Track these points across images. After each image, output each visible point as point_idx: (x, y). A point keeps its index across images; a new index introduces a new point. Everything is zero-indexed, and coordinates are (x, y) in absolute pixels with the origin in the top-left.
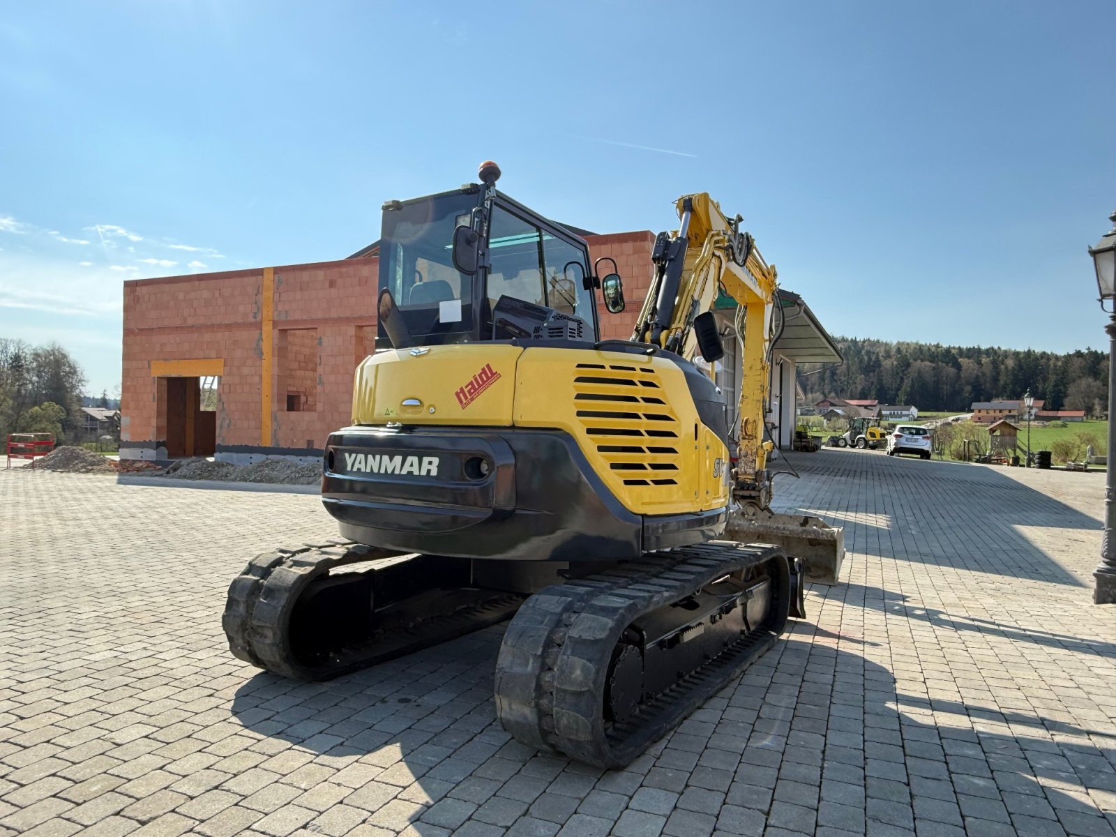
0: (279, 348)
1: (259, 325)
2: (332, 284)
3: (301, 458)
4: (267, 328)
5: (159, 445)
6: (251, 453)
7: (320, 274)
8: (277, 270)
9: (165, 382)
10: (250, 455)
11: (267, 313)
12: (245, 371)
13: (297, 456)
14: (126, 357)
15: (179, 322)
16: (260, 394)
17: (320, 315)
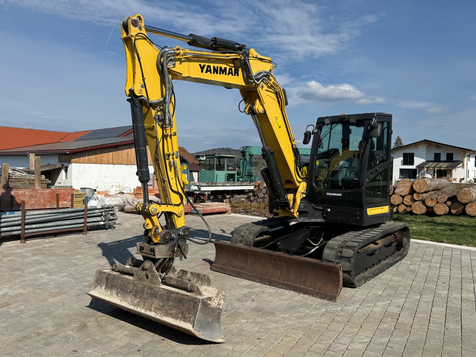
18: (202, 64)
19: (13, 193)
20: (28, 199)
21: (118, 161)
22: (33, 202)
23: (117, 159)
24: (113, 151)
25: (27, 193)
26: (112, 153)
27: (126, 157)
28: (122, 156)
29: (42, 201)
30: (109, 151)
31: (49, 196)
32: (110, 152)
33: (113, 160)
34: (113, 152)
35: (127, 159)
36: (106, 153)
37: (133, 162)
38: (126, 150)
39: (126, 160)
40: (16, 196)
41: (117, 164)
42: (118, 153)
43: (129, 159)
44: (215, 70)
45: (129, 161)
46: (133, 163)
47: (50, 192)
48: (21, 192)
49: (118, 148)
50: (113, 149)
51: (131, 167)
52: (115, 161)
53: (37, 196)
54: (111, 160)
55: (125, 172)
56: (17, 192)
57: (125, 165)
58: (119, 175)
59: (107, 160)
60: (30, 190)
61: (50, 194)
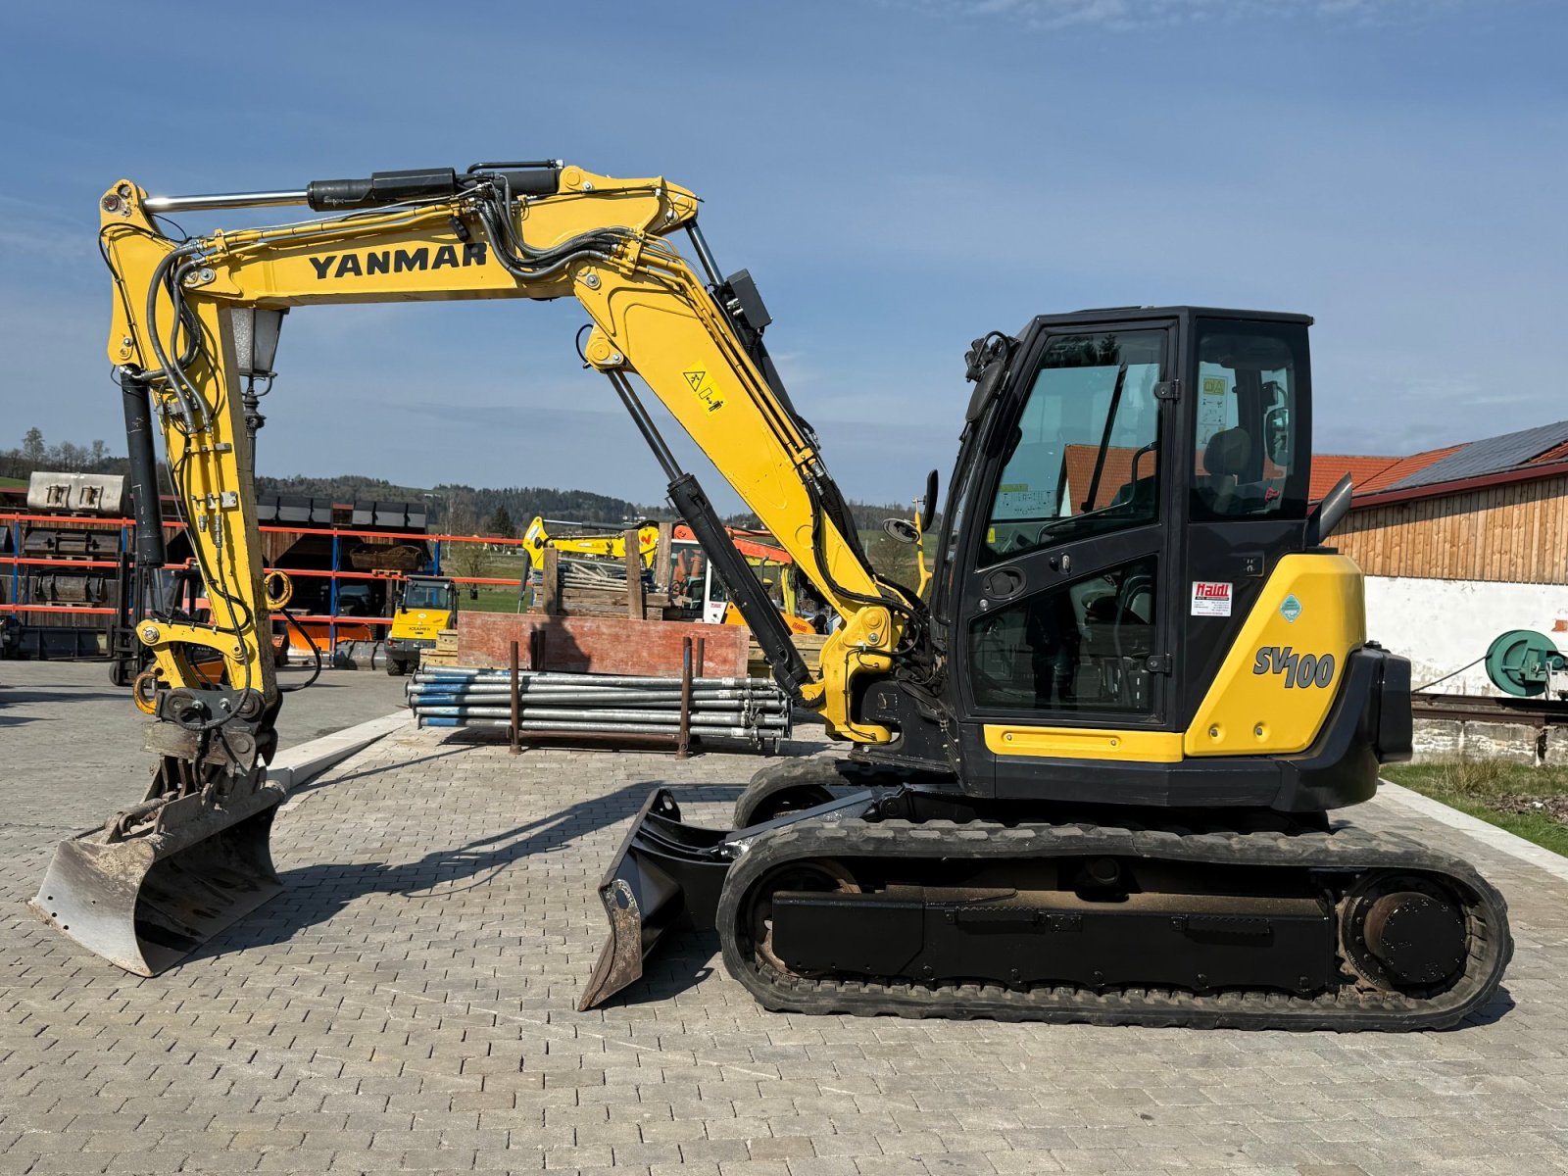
18: (322, 257)
19: (569, 625)
20: (609, 646)
21: (1409, 562)
22: (621, 655)
23: (1403, 554)
24: (1389, 522)
25: (604, 630)
26: (1385, 534)
27: (1447, 546)
28: (1428, 542)
29: (645, 654)
30: (1373, 522)
31: (664, 642)
32: (1377, 526)
33: (1386, 557)
34: (1389, 528)
35: (1452, 554)
36: (1358, 530)
37: (1478, 569)
38: (1449, 518)
39: (1447, 561)
40: (578, 636)
41: (1402, 573)
42: (1411, 530)
43: (1461, 553)
44: (377, 264)
45: (1460, 565)
46: (1477, 573)
47: (666, 631)
48: (588, 624)
49: (1413, 513)
50: (1389, 515)
51: (1468, 590)
52: (1394, 564)
53: (632, 638)
54: (1379, 560)
55: (1441, 608)
56: (579, 623)
57: (1442, 582)
58: (1414, 620)
59: (1363, 558)
60: (613, 623)
61: (666, 636)
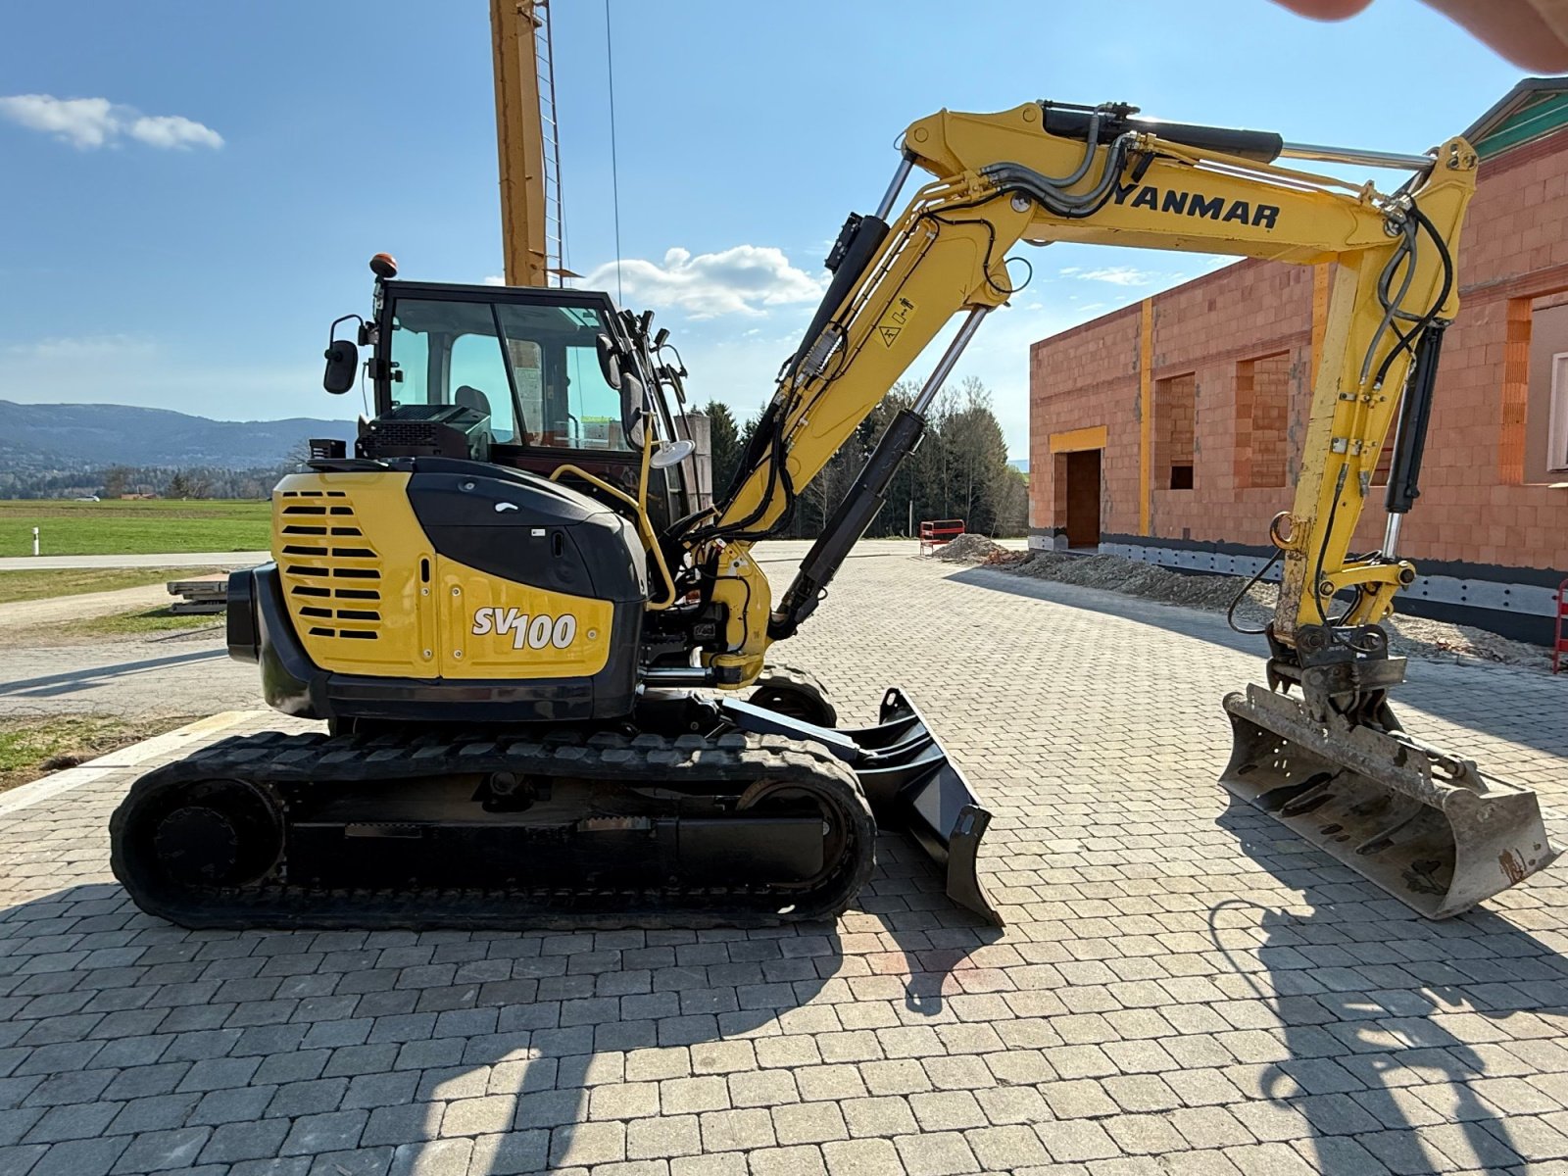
0: (1157, 405)
1: (1137, 377)
2: (1212, 306)
3: (1177, 552)
4: (1146, 379)
5: (1057, 532)
6: (1131, 544)
7: (1199, 293)
8: (1157, 299)
9: (1065, 459)
10: (1128, 547)
11: (1146, 363)
12: (1126, 439)
13: (1173, 549)
14: (1033, 433)
15: (1069, 385)
16: (1139, 468)
17: (1198, 353)
